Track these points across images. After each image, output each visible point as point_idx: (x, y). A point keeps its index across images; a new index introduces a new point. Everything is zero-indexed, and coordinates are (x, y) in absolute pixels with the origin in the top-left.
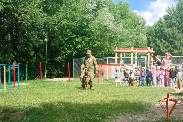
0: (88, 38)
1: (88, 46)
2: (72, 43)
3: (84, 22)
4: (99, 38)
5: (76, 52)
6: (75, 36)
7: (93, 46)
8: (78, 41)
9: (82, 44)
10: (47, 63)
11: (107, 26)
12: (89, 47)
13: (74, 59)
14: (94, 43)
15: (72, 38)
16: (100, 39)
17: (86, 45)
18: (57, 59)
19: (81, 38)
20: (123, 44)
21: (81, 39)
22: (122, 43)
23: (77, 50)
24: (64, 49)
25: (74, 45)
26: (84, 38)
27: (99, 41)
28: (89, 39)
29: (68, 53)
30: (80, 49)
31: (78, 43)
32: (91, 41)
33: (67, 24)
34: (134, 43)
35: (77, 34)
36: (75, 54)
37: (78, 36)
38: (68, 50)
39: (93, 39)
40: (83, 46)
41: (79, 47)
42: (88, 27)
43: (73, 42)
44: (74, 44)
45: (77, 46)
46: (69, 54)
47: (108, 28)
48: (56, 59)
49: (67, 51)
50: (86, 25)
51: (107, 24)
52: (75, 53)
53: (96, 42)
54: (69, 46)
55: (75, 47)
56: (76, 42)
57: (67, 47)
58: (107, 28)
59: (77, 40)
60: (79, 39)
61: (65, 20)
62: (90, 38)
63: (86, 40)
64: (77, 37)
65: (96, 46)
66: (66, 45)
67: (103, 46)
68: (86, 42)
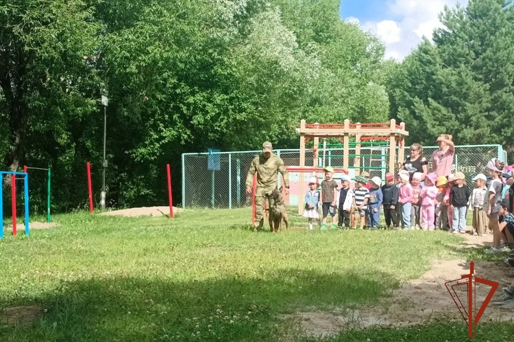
0: (222, 95)
1: (224, 118)
2: (178, 109)
3: (211, 51)
4: (253, 95)
5: (188, 135)
6: (187, 89)
7: (238, 117)
8: (195, 103)
9: (207, 112)
10: (107, 166)
11: (276, 63)
12: (225, 121)
13: (183, 155)
14: (241, 110)
15: (179, 94)
16: (256, 99)
17: (219, 114)
18: (135, 153)
19: (204, 94)
20: (321, 112)
21: (204, 97)
22: (320, 109)
23: (191, 127)
24: (155, 127)
25: (183, 116)
26: (212, 94)
27: (255, 104)
28: (226, 97)
29: (166, 137)
30: (201, 124)
31: (195, 108)
32: (232, 104)
33: (165, 55)
34: (352, 109)
35: (191, 85)
36: (186, 141)
37: (194, 90)
38: (168, 127)
39: (238, 98)
40: (208, 117)
41: (198, 119)
42: (222, 63)
43: (181, 105)
44: (185, 112)
45: (191, 119)
46: (169, 141)
47: (280, 66)
48: (133, 153)
49: (162, 131)
50: (218, 60)
51: (277, 57)
52: (186, 136)
53: (244, 105)
54: (171, 117)
55: (186, 121)
56: (188, 105)
57: (163, 121)
58: (275, 68)
59: (191, 100)
60: (198, 97)
61: (157, 43)
62: (227, 94)
63: (218, 102)
64: (193, 93)
65: (245, 118)
66: (162, 114)
67: (265, 118)
68: (218, 106)
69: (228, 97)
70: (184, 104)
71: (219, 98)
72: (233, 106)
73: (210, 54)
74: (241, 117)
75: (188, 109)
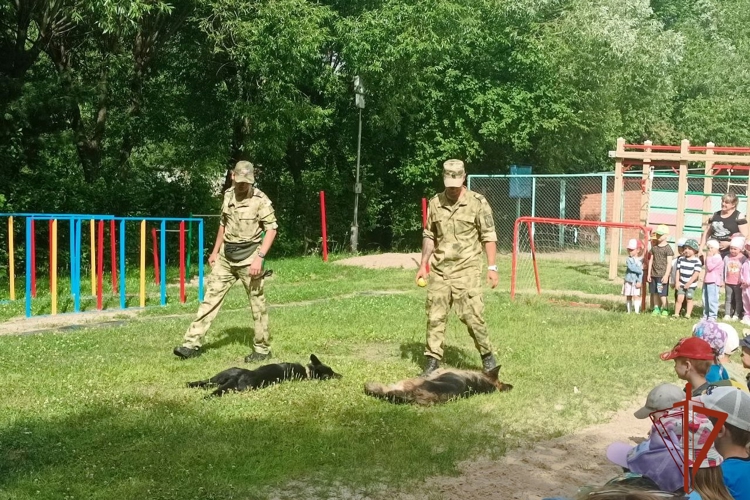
0: (523, 93)
1: (526, 127)
2: (461, 112)
3: (507, 30)
4: (571, 92)
6: (474, 84)
7: (546, 125)
8: (486, 104)
9: (502, 117)
10: (360, 191)
11: (606, 44)
12: (527, 130)
13: (470, 176)
14: (552, 115)
15: (462, 91)
16: (575, 96)
17: (519, 120)
18: (403, 173)
19: (499, 90)
21: (498, 95)
23: (479, 137)
24: (430, 137)
25: (468, 123)
26: (509, 90)
27: (573, 105)
28: (529, 95)
29: (445, 151)
30: (494, 135)
31: (486, 111)
32: (538, 106)
33: (421, 47)
35: (480, 74)
36: (472, 157)
37: (484, 86)
38: (448, 138)
39: (547, 97)
40: (503, 124)
41: (489, 128)
42: (524, 47)
43: (466, 107)
44: (472, 116)
45: (479, 126)
47: (611, 49)
48: (399, 173)
49: (440, 143)
50: (519, 41)
51: (607, 37)
52: (473, 151)
53: (556, 107)
54: (452, 123)
55: (473, 128)
56: (476, 108)
57: (443, 129)
58: (603, 53)
59: (479, 99)
60: (491, 95)
61: (410, 30)
62: (531, 91)
63: (517, 103)
64: (483, 90)
65: (555, 127)
66: (440, 119)
67: (589, 125)
68: (518, 109)
69: (532, 95)
70: (470, 105)
71: (518, 96)
72: (539, 109)
73: (507, 35)
74: (550, 124)
75: (477, 112)
